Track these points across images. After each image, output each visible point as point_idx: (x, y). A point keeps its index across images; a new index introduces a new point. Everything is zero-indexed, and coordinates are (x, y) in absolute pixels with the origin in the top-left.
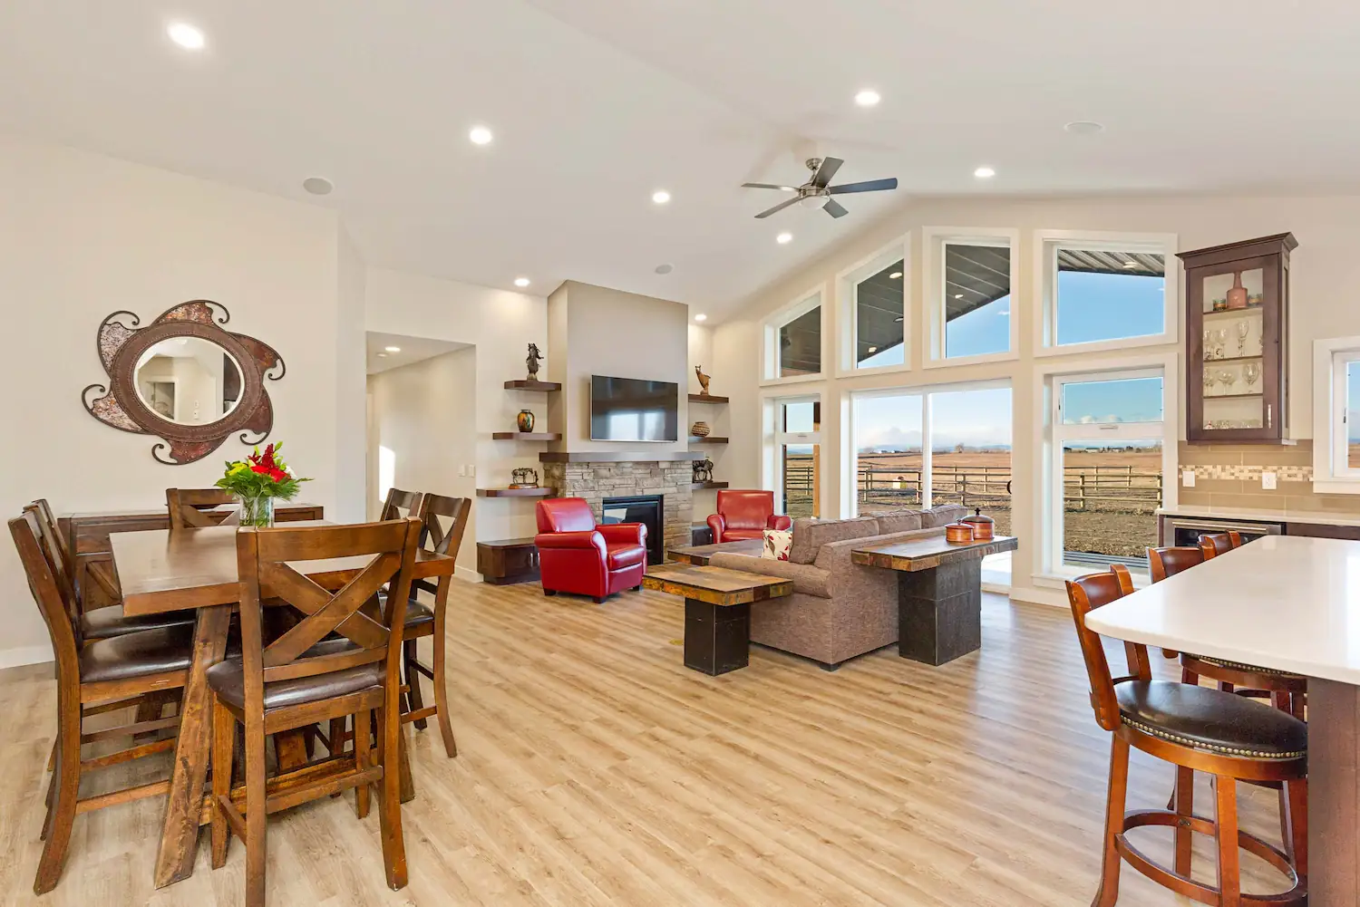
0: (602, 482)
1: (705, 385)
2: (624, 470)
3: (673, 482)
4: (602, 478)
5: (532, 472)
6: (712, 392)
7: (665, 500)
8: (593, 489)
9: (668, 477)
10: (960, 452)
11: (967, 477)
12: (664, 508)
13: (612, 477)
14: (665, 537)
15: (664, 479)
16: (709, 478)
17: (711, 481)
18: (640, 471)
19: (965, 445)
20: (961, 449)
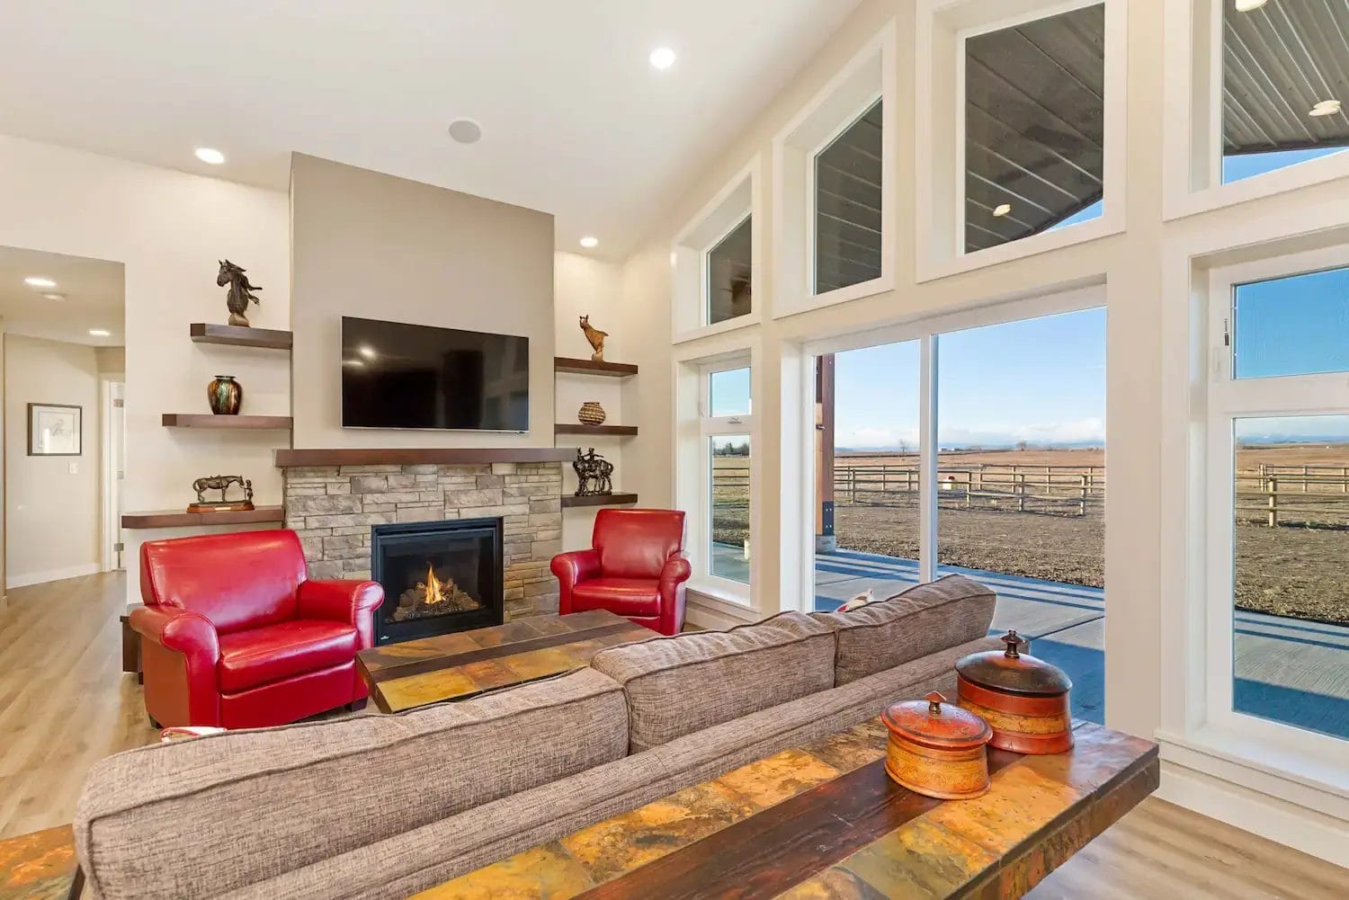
0: (369, 498)
1: (597, 346)
2: (420, 478)
3: (522, 495)
4: (371, 492)
5: (242, 483)
6: (611, 355)
7: (505, 526)
8: (349, 511)
9: (513, 488)
10: (1023, 450)
11: (1026, 477)
12: (505, 539)
13: (391, 490)
14: (506, 584)
15: (504, 493)
16: (606, 489)
17: (609, 493)
18: (455, 480)
19: (1028, 443)
20: (1023, 447)
